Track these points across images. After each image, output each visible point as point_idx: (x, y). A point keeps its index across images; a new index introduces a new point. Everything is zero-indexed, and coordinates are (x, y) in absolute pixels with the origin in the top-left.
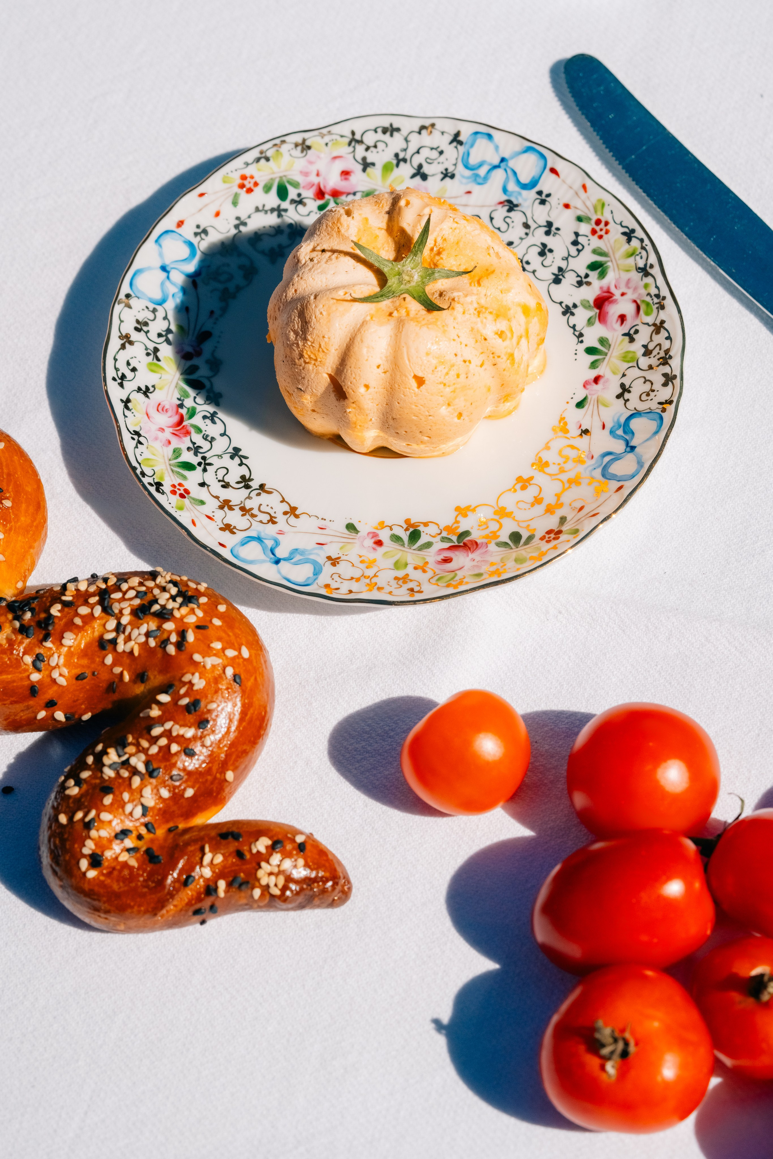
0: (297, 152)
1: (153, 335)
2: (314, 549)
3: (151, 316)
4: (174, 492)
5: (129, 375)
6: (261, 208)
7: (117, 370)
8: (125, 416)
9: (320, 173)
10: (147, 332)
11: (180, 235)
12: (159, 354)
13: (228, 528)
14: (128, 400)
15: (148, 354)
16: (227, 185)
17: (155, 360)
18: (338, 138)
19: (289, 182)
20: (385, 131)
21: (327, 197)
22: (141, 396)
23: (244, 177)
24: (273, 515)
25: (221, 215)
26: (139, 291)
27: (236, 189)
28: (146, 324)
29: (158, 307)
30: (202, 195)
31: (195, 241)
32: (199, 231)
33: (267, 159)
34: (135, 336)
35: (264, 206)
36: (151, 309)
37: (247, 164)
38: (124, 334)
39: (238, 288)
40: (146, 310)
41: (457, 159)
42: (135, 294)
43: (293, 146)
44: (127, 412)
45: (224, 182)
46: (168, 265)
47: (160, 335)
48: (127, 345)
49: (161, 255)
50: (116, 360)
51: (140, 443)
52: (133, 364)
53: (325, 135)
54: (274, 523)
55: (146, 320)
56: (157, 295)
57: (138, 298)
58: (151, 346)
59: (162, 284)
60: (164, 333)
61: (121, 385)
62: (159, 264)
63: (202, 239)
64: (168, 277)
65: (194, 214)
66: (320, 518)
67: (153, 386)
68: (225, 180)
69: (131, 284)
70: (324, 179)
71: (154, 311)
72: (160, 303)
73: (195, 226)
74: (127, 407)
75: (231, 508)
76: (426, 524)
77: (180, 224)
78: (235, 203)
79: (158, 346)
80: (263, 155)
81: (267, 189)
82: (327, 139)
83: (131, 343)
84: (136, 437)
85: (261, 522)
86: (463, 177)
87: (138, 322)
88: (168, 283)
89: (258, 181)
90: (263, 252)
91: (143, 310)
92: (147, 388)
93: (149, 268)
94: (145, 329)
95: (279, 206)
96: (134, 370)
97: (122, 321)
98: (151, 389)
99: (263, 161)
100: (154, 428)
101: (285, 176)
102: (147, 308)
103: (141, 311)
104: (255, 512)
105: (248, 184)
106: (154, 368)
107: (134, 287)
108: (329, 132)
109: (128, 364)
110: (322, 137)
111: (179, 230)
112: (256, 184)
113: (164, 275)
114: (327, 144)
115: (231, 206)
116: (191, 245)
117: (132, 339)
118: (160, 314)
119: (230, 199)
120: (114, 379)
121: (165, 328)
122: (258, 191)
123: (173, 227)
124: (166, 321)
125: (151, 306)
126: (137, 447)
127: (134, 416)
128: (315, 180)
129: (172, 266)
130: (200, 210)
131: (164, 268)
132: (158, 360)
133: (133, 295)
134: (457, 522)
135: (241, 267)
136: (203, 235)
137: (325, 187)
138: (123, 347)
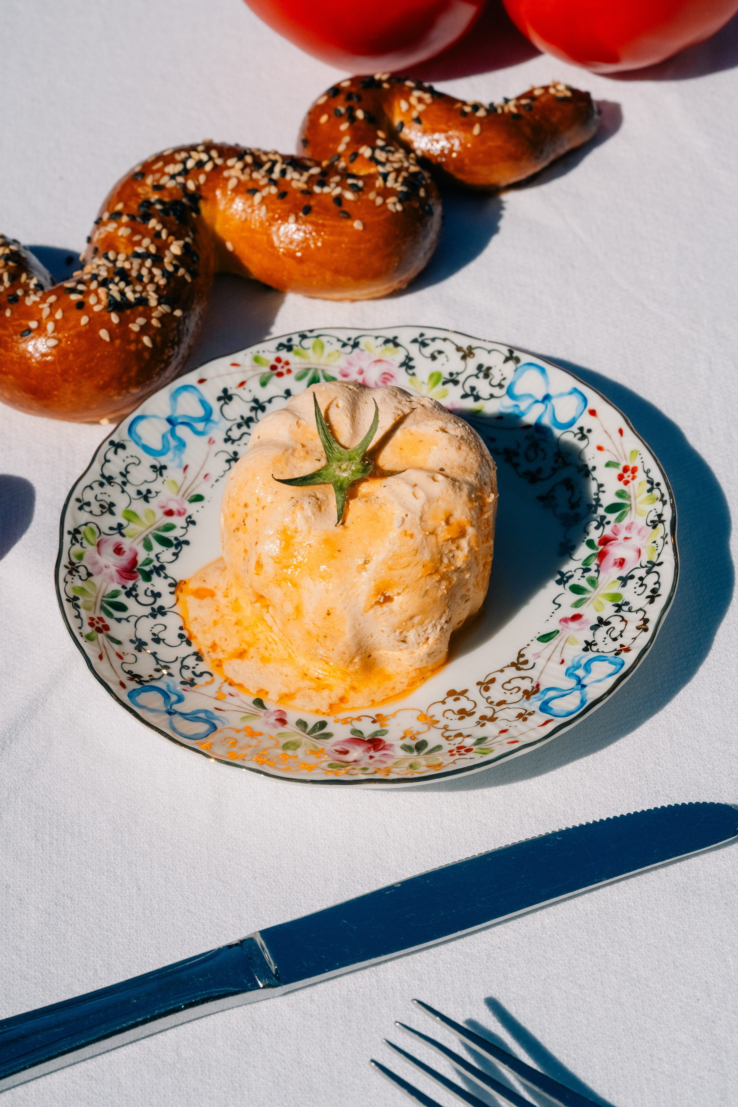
0: (653, 517)
1: (473, 382)
2: (181, 461)
3: (495, 382)
4: (278, 360)
5: (428, 351)
6: (601, 489)
7: (433, 340)
8: (377, 338)
9: (628, 540)
10: (477, 376)
11: (581, 414)
12: (450, 385)
13: (226, 397)
14: (397, 345)
15: (451, 374)
16: (628, 455)
17: (443, 380)
18: (658, 551)
19: (624, 512)
20: (654, 591)
21: (601, 548)
22: (402, 358)
23: (634, 470)
24: (236, 443)
25: (599, 452)
26: (523, 372)
27: (623, 464)
28: (487, 376)
29: (504, 391)
30: (621, 431)
31: (575, 429)
32: (585, 432)
33: (650, 491)
34: (472, 364)
35: (604, 492)
36: (503, 383)
37: (647, 472)
38: (474, 351)
39: (516, 466)
40: (502, 378)
41: (603, 652)
42: (520, 367)
43: (659, 512)
44: (381, 341)
45: (632, 452)
46: (550, 401)
47: (473, 389)
48: (461, 354)
49: (561, 395)
50: (445, 340)
51: (344, 345)
52: (441, 358)
53: (664, 540)
54: (226, 440)
55: (491, 377)
56: (518, 390)
57: (515, 371)
58: (461, 378)
59: (530, 396)
60: (475, 393)
61: (415, 341)
62: (552, 392)
63: (575, 435)
64: (537, 401)
65: (602, 426)
66: (220, 479)
67: (414, 374)
68: (634, 453)
69: (530, 364)
70: (620, 544)
71: (500, 386)
72: (510, 393)
73: (589, 427)
74: (387, 341)
75: (253, 409)
76: (176, 555)
77: (593, 413)
78: (608, 465)
79: (460, 385)
80: (655, 486)
81: (620, 494)
82: (660, 542)
83: (464, 358)
84: (351, 342)
85: (230, 429)
86: (581, 658)
87: (489, 368)
88: (530, 401)
89: (629, 484)
90: (553, 489)
91: (502, 375)
92: (412, 368)
93: (547, 383)
94: (481, 375)
95: (601, 506)
96: (433, 357)
97: (489, 352)
98: (411, 372)
99: (649, 486)
100: (364, 364)
101: (631, 508)
102: (504, 379)
103: (500, 373)
104: (244, 429)
105: (628, 476)
106: (435, 378)
107: (527, 367)
108: (667, 543)
109: (440, 352)
110: (661, 537)
111: (586, 413)
112: (626, 483)
113: (540, 397)
114: (655, 542)
115: (606, 461)
116: (571, 424)
117: (469, 360)
118: (496, 392)
119: (614, 459)
120: (422, 335)
121: (481, 394)
122: (620, 486)
123: (590, 406)
124: (488, 397)
125: (506, 383)
126: (339, 340)
127: (377, 347)
128: (621, 537)
129: (549, 406)
130: (606, 432)
131: (547, 398)
132: (444, 383)
133: (519, 365)
134: (166, 577)
135: (540, 470)
136: (579, 436)
137: (611, 544)
138: (459, 349)
